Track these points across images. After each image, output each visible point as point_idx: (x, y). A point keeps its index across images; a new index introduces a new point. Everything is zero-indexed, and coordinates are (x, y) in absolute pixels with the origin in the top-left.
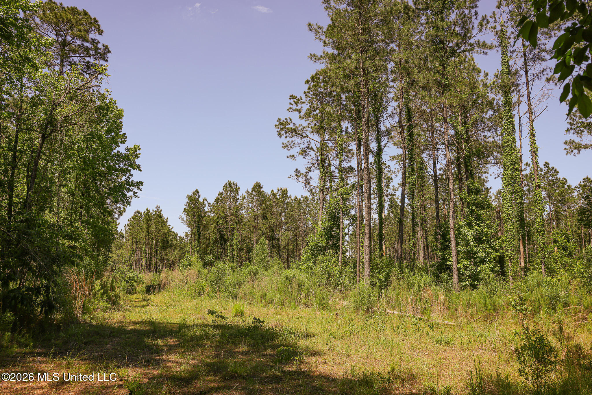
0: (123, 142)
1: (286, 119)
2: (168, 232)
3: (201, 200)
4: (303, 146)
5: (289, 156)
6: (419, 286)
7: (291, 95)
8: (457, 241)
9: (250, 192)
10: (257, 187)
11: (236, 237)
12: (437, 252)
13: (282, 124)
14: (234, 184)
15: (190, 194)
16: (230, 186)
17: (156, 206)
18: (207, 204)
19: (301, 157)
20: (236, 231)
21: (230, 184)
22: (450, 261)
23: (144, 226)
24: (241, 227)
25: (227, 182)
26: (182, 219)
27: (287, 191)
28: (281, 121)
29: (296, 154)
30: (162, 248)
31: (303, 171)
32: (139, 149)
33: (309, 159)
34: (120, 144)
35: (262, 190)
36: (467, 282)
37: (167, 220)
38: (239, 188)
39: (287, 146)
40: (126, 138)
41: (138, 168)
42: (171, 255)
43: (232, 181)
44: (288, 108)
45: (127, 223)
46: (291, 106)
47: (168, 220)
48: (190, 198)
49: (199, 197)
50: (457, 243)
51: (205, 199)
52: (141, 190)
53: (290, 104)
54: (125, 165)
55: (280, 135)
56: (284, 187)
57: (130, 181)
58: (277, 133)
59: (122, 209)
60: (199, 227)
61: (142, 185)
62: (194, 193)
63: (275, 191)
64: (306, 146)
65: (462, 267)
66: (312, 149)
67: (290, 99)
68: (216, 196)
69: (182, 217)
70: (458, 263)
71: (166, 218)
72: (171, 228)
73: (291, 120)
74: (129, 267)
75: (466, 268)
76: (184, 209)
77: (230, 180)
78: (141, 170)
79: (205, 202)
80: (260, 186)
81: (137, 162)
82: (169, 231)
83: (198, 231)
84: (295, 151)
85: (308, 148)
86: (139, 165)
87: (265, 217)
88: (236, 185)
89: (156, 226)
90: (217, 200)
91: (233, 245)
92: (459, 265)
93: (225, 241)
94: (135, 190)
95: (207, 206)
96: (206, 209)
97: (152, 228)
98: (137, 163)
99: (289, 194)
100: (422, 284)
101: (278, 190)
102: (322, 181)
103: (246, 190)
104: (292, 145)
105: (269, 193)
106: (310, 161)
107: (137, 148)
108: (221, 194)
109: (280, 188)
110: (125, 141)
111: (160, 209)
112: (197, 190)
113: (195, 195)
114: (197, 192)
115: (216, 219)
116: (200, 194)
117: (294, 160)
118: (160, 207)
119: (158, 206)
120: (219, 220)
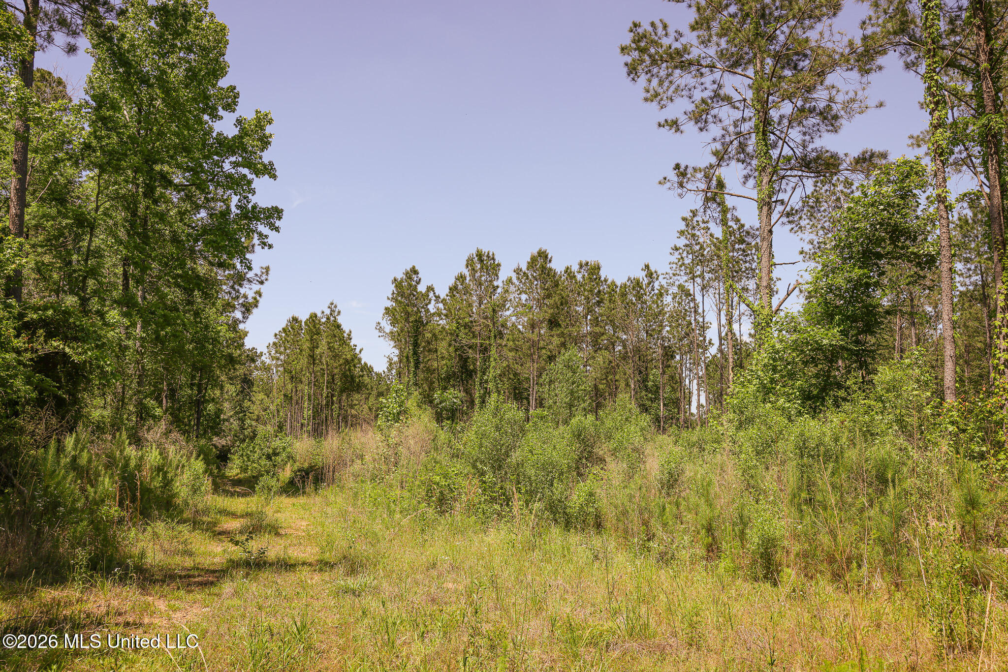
0: (230, 107)
1: (652, 24)
2: (353, 360)
3: (422, 288)
4: (698, 95)
5: (663, 122)
9: (524, 269)
10: (542, 259)
11: (493, 364)
13: (641, 37)
14: (488, 256)
15: (400, 276)
16: (481, 260)
17: (328, 304)
18: (434, 298)
20: (493, 352)
21: (480, 255)
23: (306, 345)
24: (504, 343)
25: (474, 252)
26: (381, 329)
27: (599, 268)
28: (641, 30)
29: (682, 118)
30: (342, 391)
32: (270, 122)
34: (221, 112)
37: (349, 335)
38: (499, 265)
39: (657, 95)
40: (237, 96)
41: (269, 171)
42: (361, 405)
43: (485, 250)
45: (273, 340)
47: (354, 335)
48: (398, 284)
49: (418, 282)
51: (430, 289)
52: (277, 229)
54: (236, 165)
55: (631, 71)
56: (592, 259)
57: (250, 206)
58: (625, 69)
59: (250, 300)
60: (416, 345)
61: (280, 218)
62: (407, 273)
63: (575, 268)
64: (708, 94)
68: (451, 282)
69: (382, 325)
71: (347, 332)
72: (357, 351)
73: (665, 27)
74: (276, 428)
76: (386, 309)
77: (480, 248)
78: (274, 177)
79: (431, 294)
80: (546, 257)
81: (267, 156)
82: (355, 356)
83: (415, 353)
85: (715, 98)
86: (271, 164)
87: (553, 323)
88: (493, 259)
89: (329, 343)
90: (453, 289)
91: (486, 382)
93: (470, 374)
94: (262, 228)
95: (433, 302)
96: (432, 308)
97: (323, 347)
98: (266, 160)
99: (603, 274)
101: (581, 266)
102: (766, 180)
103: (515, 267)
104: (670, 92)
105: (563, 272)
106: (717, 136)
107: (263, 120)
108: (461, 278)
109: (584, 262)
110: (235, 103)
111: (337, 310)
112: (414, 267)
113: (410, 278)
114: (414, 271)
115: (454, 328)
116: (420, 276)
117: (678, 133)
118: (336, 307)
119: (332, 304)
120: (460, 331)
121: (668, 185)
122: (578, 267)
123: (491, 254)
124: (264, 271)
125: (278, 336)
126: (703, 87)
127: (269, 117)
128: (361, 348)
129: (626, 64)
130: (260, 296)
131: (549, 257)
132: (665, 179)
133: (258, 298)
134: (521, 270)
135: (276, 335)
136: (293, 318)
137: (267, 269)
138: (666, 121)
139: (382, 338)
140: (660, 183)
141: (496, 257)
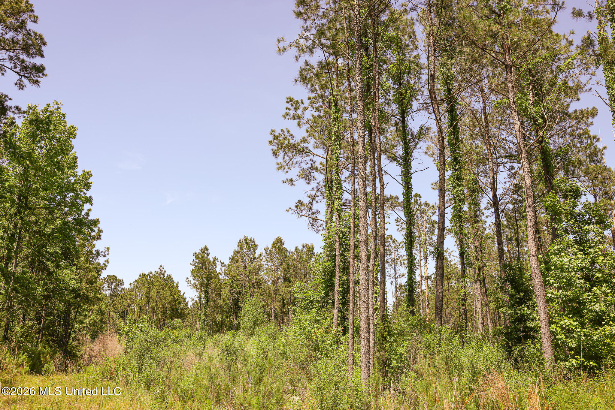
1: (282, 130)
3: (211, 259)
4: (305, 166)
5: (285, 180)
6: (474, 372)
7: (288, 96)
8: (545, 281)
9: (270, 248)
10: (279, 242)
12: (504, 309)
13: (276, 137)
15: (198, 251)
16: (247, 243)
17: (159, 267)
18: (219, 264)
19: (303, 181)
20: (248, 296)
21: (246, 240)
22: (534, 320)
23: (145, 291)
24: (257, 291)
25: (243, 238)
26: (189, 282)
27: (313, 248)
28: (276, 134)
29: (295, 178)
31: (306, 201)
32: (91, 176)
33: (314, 184)
35: (284, 246)
36: (574, 362)
37: (177, 285)
38: (257, 245)
39: (282, 166)
43: (249, 237)
44: (284, 113)
46: (288, 111)
47: (179, 285)
48: (197, 256)
49: (208, 255)
50: (545, 284)
51: (215, 259)
53: (287, 109)
55: (275, 153)
56: (309, 243)
58: (272, 153)
60: (207, 291)
62: (202, 250)
63: (300, 248)
64: (309, 165)
65: (560, 330)
66: (317, 168)
67: (288, 102)
69: (189, 279)
70: (551, 323)
71: (176, 282)
72: (182, 294)
73: (288, 132)
75: (568, 332)
77: (246, 236)
79: (217, 262)
80: (281, 241)
82: (181, 297)
83: (206, 296)
84: (294, 173)
85: (312, 168)
87: (286, 280)
88: (254, 242)
89: (157, 289)
90: (232, 259)
92: (554, 326)
93: (239, 309)
96: (218, 270)
98: (88, 195)
100: (481, 366)
101: (303, 247)
102: (329, 211)
103: (265, 247)
104: (289, 164)
105: (293, 250)
106: (315, 187)
107: (86, 175)
108: (235, 252)
109: (305, 244)
111: (164, 270)
112: (206, 246)
113: (204, 253)
114: (206, 249)
115: (230, 282)
116: (209, 251)
117: (292, 186)
118: (163, 268)
119: (161, 267)
120: (234, 283)
121: (291, 212)
122: (302, 247)
123: (252, 239)
124: (106, 249)
125: (132, 285)
126: (305, 162)
127: (90, 173)
128: (184, 292)
129: (272, 150)
130: (108, 263)
131: (283, 241)
132: (290, 208)
133: (107, 264)
134: (268, 249)
135: (131, 284)
136: (143, 274)
137: (108, 249)
138: (287, 180)
139: (189, 287)
140: (287, 211)
141: (255, 241)
